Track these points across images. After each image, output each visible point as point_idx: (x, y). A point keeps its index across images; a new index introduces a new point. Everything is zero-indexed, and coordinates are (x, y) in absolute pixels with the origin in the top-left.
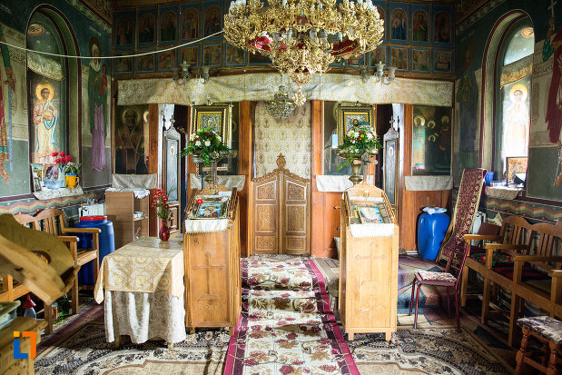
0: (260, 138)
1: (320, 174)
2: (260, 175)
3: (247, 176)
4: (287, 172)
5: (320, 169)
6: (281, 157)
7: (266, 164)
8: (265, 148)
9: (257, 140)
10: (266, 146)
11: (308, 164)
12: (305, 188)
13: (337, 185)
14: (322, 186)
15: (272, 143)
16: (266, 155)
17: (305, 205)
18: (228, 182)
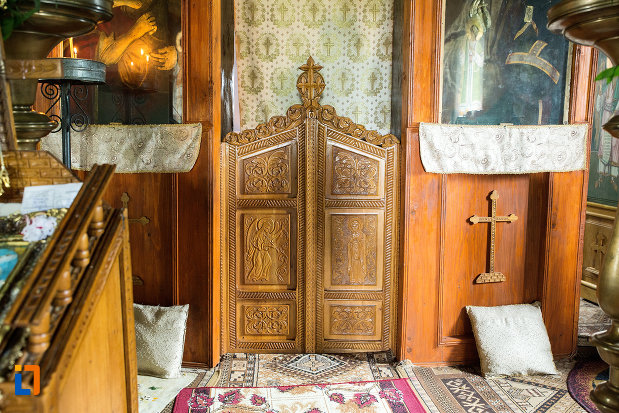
0: (250, 22)
1: (432, 119)
2: (251, 125)
3: (207, 125)
4: (328, 116)
5: (433, 105)
6: (310, 69)
7: (267, 95)
8: (263, 51)
9: (239, 27)
10: (268, 44)
11: (385, 97)
12: (382, 162)
13: (481, 155)
14: (437, 156)
15: (282, 36)
16: (266, 69)
17: (380, 213)
18: (151, 145)
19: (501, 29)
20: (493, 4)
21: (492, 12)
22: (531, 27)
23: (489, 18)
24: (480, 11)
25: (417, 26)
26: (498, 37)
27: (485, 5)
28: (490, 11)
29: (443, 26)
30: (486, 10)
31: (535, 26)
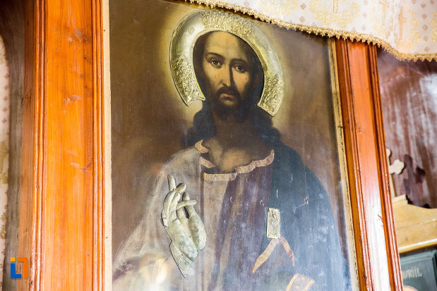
19: (225, 252)
20: (206, 202)
21: (206, 217)
22: (281, 247)
23: (201, 228)
24: (182, 214)
25: (49, 242)
26: (222, 267)
27: (191, 203)
28: (202, 215)
29: (108, 243)
30: (193, 213)
31: (287, 247)
